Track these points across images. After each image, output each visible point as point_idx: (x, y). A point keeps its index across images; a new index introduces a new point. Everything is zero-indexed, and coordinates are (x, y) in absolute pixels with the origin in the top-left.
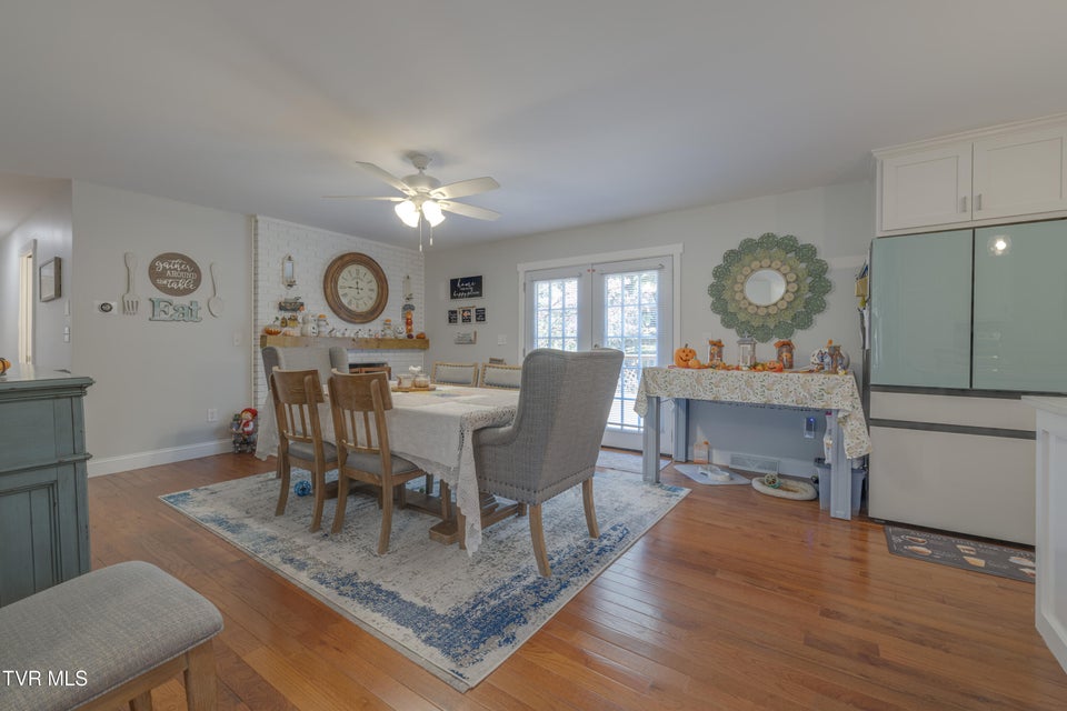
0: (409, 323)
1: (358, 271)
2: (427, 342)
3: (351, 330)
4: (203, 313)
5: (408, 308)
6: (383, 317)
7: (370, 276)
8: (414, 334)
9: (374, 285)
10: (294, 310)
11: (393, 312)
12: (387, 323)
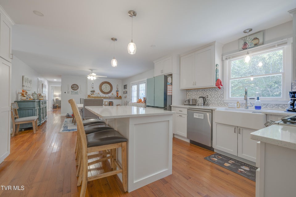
0: (117, 94)
1: (106, 85)
2: (121, 98)
3: (104, 95)
4: (79, 93)
5: (117, 91)
6: (111, 93)
7: (109, 85)
8: (119, 96)
9: (110, 87)
10: (94, 92)
11: (114, 92)
12: (112, 94)
